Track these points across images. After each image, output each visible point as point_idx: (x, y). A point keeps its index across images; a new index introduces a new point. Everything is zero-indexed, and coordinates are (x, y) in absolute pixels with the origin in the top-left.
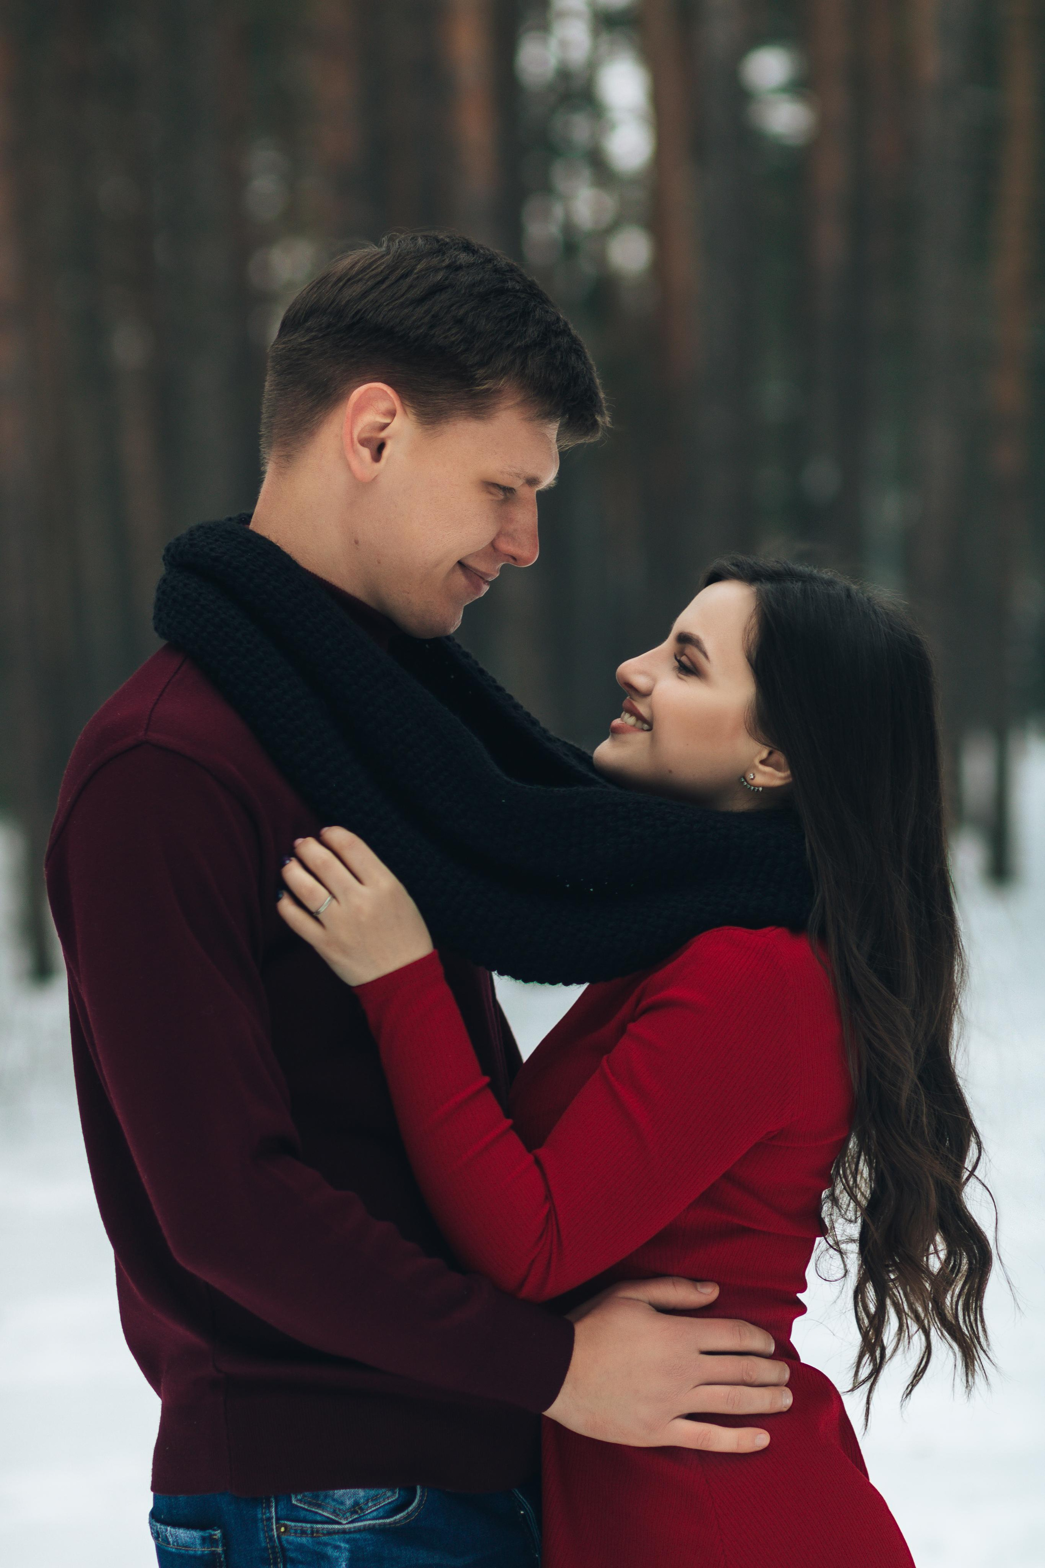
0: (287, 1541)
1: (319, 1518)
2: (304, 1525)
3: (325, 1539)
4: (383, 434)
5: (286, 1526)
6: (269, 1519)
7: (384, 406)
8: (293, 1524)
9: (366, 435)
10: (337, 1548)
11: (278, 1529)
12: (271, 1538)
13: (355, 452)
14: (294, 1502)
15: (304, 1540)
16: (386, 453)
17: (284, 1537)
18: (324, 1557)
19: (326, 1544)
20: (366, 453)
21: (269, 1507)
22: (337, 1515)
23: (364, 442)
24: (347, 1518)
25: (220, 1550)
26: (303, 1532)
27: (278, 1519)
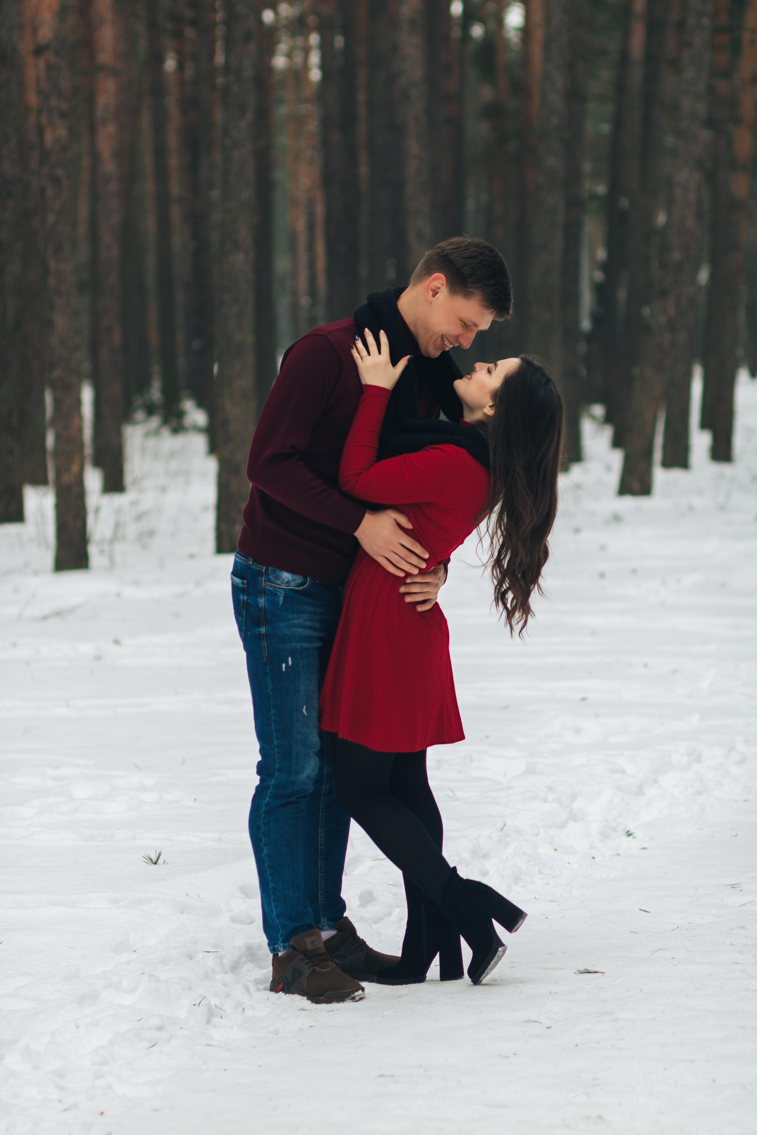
0: (266, 588)
1: (276, 583)
2: (272, 584)
3: (277, 589)
4: (439, 290)
5: (267, 584)
6: (262, 580)
7: (441, 282)
8: (269, 583)
9: (434, 288)
10: (280, 593)
11: (264, 584)
12: (262, 587)
13: (428, 291)
14: (270, 577)
15: (271, 589)
16: (437, 296)
17: (265, 587)
18: (276, 595)
19: (277, 591)
20: (431, 293)
21: (263, 577)
22: (282, 584)
23: (432, 290)
24: (284, 585)
25: (246, 587)
26: (271, 586)
27: (265, 581)
